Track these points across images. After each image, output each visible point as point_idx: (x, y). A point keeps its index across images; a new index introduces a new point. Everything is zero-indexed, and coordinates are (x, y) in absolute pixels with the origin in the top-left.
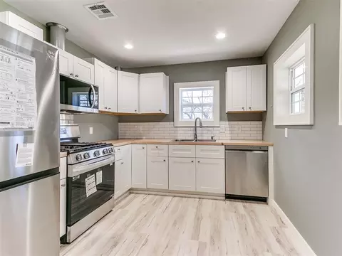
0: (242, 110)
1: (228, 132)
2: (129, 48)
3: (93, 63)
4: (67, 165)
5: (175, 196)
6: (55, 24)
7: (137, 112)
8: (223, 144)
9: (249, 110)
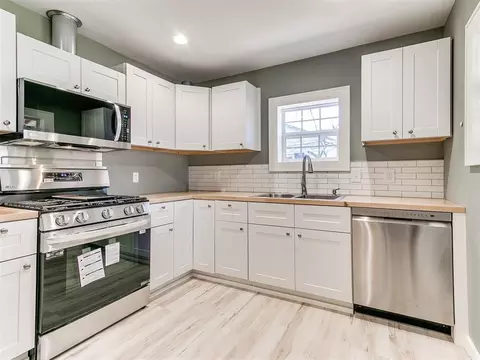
0: (393, 138)
1: (368, 181)
2: (180, 43)
3: (124, 71)
4: (39, 232)
5: (259, 293)
6: (58, 13)
7: (207, 149)
8: (346, 205)
9: (408, 136)
